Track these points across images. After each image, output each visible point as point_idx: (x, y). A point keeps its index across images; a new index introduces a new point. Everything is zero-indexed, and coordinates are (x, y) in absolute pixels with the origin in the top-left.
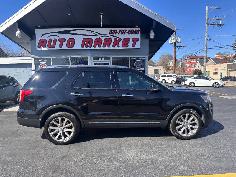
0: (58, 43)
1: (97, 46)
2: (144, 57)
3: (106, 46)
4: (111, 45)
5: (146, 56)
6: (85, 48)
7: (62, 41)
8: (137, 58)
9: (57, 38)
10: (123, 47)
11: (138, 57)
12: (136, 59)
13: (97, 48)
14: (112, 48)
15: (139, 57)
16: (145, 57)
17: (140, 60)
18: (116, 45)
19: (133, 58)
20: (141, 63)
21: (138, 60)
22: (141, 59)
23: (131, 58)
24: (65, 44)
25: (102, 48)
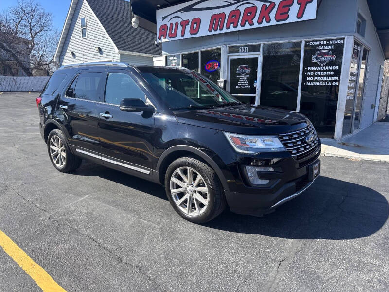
0: (180, 28)
1: (232, 25)
2: (341, 39)
3: (247, 22)
4: (255, 21)
5: (346, 37)
6: (213, 32)
7: (185, 24)
8: (322, 43)
9: (179, 21)
10: (277, 21)
11: (324, 41)
12: (320, 45)
13: (232, 29)
14: (256, 25)
15: (327, 41)
16: (343, 39)
17: (329, 47)
18: (264, 19)
19: (314, 43)
20: (330, 52)
21: (326, 47)
22: (332, 44)
23: (306, 42)
24: (188, 28)
25: (239, 28)
